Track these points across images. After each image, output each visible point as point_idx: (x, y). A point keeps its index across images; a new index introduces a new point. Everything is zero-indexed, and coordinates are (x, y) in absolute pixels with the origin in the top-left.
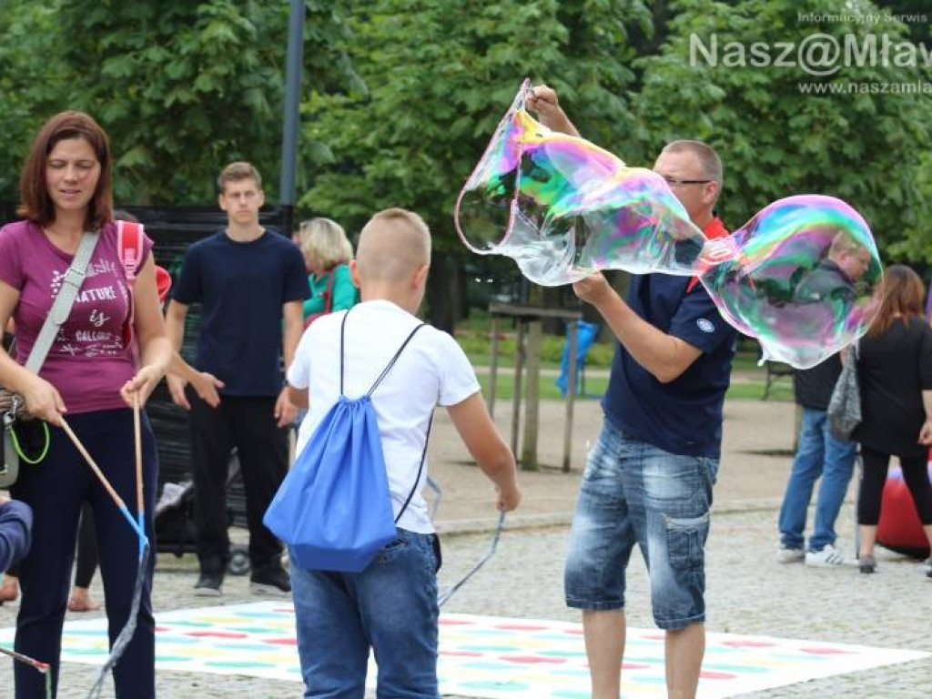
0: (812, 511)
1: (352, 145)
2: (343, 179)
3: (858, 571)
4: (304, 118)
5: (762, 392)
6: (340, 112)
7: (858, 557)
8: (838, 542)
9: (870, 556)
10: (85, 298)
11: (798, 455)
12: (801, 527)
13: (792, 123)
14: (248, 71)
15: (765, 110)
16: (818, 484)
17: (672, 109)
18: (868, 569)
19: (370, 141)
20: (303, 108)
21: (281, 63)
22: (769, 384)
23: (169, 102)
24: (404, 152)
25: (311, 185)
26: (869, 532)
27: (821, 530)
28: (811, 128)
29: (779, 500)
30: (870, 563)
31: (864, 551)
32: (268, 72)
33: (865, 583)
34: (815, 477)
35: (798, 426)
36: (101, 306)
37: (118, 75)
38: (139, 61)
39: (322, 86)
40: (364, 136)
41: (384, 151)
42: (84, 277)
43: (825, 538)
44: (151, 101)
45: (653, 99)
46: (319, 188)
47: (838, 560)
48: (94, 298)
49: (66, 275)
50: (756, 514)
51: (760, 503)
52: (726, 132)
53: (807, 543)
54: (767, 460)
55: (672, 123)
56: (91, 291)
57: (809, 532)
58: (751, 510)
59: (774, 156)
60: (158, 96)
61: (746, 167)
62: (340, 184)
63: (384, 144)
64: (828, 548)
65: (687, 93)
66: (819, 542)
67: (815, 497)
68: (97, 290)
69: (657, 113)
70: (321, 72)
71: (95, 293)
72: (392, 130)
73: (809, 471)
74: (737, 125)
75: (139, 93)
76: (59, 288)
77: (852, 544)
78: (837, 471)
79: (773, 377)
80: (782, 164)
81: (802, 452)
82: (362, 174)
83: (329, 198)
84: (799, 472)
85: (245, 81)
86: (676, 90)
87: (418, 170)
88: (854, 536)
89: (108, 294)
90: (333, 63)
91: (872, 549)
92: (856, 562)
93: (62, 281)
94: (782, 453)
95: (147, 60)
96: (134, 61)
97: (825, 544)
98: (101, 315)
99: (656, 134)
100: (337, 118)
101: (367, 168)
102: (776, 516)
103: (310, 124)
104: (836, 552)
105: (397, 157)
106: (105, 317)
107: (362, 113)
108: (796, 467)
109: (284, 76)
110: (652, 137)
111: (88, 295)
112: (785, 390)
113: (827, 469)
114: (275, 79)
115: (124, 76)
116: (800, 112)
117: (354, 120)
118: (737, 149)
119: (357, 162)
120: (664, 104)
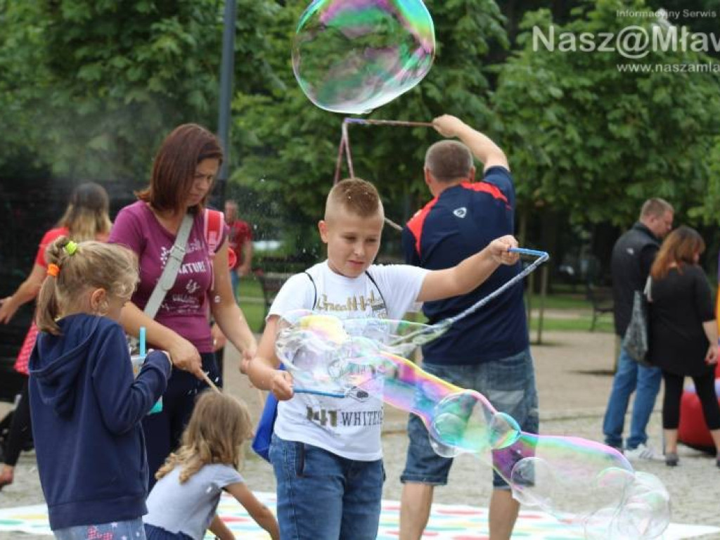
0: (629, 418)
1: (271, 134)
2: (265, 160)
3: (664, 464)
4: (234, 113)
5: (589, 325)
6: (261, 109)
7: (664, 453)
8: (649, 442)
9: (674, 453)
10: (185, 271)
11: (618, 374)
12: (619, 430)
13: (610, 116)
14: (190, 76)
15: (588, 107)
16: (633, 397)
17: (522, 106)
18: (672, 463)
19: (285, 130)
20: (233, 105)
21: (216, 69)
22: (595, 319)
23: (128, 100)
24: (311, 139)
25: (240, 164)
26: (672, 434)
27: (636, 433)
28: (624, 120)
29: (603, 409)
30: (673, 458)
31: (669, 449)
32: (206, 77)
33: (670, 474)
34: (631, 391)
35: (618, 352)
36: (196, 277)
37: (90, 79)
38: (107, 69)
39: (248, 87)
40: (280, 126)
41: (296, 140)
42: (184, 254)
43: (639, 439)
44: (115, 99)
45: (505, 98)
46: (245, 167)
47: (649, 456)
48: (191, 271)
49: (171, 251)
50: (585, 421)
51: (588, 411)
52: (560, 124)
53: (625, 443)
54: (594, 379)
55: (521, 117)
56: (189, 265)
57: (627, 434)
58: (581, 417)
59: (597, 142)
60: (120, 94)
61: (575, 151)
62: (260, 164)
63: (295, 133)
64: (641, 446)
65: (534, 93)
66: (634, 442)
67: (631, 407)
68: (193, 264)
69: (510, 109)
70: (248, 76)
71: (192, 266)
72: (302, 121)
73: (625, 387)
74: (568, 118)
75: (106, 93)
76: (166, 261)
77: (660, 444)
78: (648, 387)
79: (598, 313)
80: (603, 148)
81: (621, 372)
82: (278, 157)
83: (252, 175)
84: (618, 387)
85: (187, 84)
86: (525, 91)
87: (322, 153)
88: (661, 437)
89: (201, 268)
90: (257, 69)
91: (675, 448)
92: (663, 458)
93: (168, 256)
94: (605, 373)
95: (113, 67)
96: (102, 68)
97: (639, 443)
98: (195, 284)
99: (508, 125)
100: (259, 113)
101: (281, 152)
102: (601, 422)
103: (238, 118)
104: (647, 450)
105: (306, 144)
106: (197, 286)
107: (279, 109)
108: (616, 384)
109: (218, 80)
110: (506, 128)
111: (187, 268)
112: (608, 324)
113: (640, 385)
114: (211, 84)
115: (95, 81)
116: (615, 107)
117: (272, 114)
118: (568, 136)
119: (274, 147)
120: (516, 101)
